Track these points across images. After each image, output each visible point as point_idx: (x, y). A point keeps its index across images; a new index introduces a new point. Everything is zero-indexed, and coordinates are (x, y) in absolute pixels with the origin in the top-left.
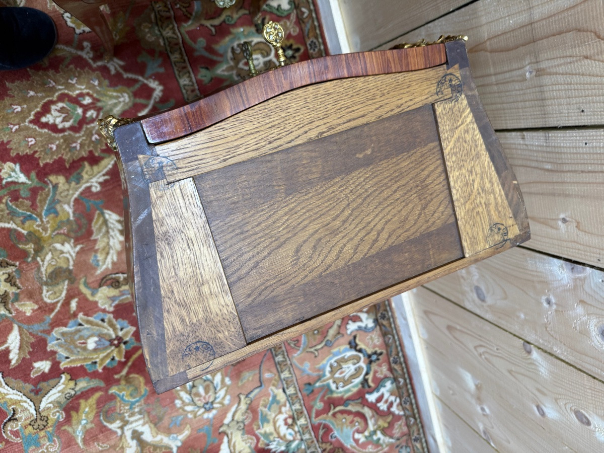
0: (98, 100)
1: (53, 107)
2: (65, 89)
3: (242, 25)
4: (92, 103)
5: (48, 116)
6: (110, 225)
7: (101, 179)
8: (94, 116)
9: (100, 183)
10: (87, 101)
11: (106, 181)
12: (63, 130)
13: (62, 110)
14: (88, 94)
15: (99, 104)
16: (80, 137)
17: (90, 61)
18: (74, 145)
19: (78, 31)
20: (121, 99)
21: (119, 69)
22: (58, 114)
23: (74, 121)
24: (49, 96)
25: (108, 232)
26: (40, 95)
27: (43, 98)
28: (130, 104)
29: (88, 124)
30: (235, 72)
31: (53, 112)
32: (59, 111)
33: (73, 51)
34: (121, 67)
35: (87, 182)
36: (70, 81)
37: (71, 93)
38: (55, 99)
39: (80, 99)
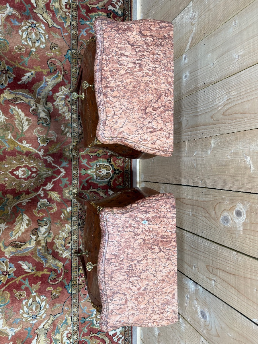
0: (39, 171)
1: (20, 169)
2: (28, 163)
3: (102, 158)
4: (36, 171)
5: (17, 171)
6: (24, 220)
7: (27, 201)
8: (35, 176)
9: (27, 203)
10: (34, 170)
11: (29, 202)
12: (21, 178)
13: (23, 171)
14: (36, 168)
15: (38, 172)
16: (26, 182)
17: (41, 156)
18: (22, 185)
19: (41, 145)
20: (48, 173)
21: (51, 161)
22: (21, 172)
23: (26, 176)
24: (20, 165)
25: (22, 223)
26: (17, 163)
27: (18, 164)
28: (50, 175)
29: (31, 178)
30: (94, 173)
31: (19, 171)
32: (22, 171)
33: (36, 151)
34: (52, 161)
35: (21, 200)
36: (31, 161)
37: (29, 166)
38: (22, 166)
39: (32, 168)
